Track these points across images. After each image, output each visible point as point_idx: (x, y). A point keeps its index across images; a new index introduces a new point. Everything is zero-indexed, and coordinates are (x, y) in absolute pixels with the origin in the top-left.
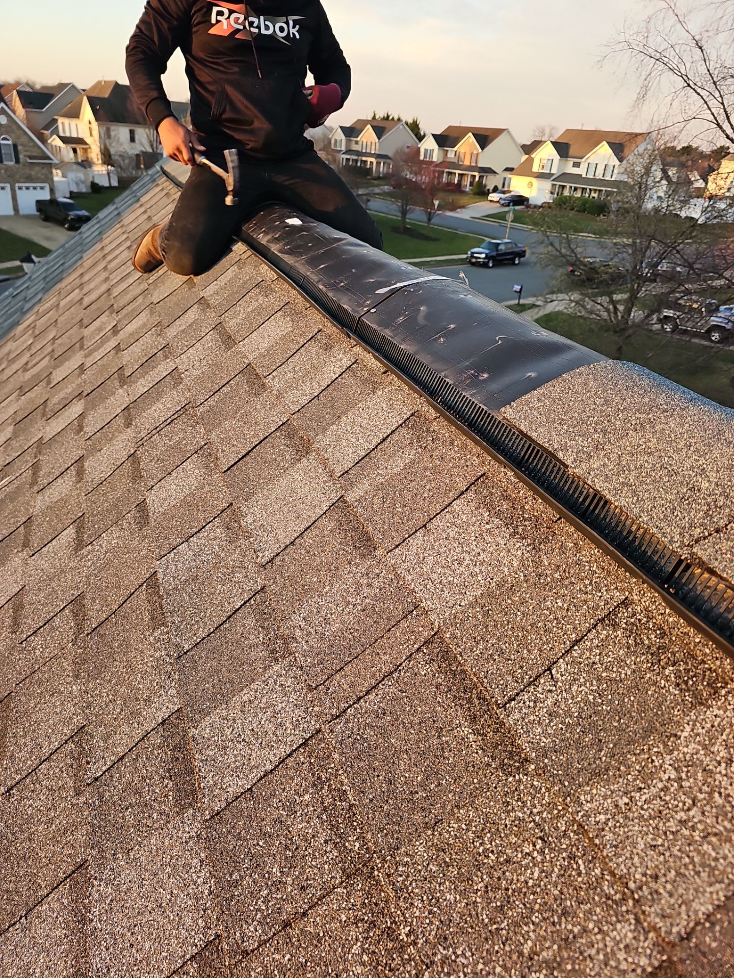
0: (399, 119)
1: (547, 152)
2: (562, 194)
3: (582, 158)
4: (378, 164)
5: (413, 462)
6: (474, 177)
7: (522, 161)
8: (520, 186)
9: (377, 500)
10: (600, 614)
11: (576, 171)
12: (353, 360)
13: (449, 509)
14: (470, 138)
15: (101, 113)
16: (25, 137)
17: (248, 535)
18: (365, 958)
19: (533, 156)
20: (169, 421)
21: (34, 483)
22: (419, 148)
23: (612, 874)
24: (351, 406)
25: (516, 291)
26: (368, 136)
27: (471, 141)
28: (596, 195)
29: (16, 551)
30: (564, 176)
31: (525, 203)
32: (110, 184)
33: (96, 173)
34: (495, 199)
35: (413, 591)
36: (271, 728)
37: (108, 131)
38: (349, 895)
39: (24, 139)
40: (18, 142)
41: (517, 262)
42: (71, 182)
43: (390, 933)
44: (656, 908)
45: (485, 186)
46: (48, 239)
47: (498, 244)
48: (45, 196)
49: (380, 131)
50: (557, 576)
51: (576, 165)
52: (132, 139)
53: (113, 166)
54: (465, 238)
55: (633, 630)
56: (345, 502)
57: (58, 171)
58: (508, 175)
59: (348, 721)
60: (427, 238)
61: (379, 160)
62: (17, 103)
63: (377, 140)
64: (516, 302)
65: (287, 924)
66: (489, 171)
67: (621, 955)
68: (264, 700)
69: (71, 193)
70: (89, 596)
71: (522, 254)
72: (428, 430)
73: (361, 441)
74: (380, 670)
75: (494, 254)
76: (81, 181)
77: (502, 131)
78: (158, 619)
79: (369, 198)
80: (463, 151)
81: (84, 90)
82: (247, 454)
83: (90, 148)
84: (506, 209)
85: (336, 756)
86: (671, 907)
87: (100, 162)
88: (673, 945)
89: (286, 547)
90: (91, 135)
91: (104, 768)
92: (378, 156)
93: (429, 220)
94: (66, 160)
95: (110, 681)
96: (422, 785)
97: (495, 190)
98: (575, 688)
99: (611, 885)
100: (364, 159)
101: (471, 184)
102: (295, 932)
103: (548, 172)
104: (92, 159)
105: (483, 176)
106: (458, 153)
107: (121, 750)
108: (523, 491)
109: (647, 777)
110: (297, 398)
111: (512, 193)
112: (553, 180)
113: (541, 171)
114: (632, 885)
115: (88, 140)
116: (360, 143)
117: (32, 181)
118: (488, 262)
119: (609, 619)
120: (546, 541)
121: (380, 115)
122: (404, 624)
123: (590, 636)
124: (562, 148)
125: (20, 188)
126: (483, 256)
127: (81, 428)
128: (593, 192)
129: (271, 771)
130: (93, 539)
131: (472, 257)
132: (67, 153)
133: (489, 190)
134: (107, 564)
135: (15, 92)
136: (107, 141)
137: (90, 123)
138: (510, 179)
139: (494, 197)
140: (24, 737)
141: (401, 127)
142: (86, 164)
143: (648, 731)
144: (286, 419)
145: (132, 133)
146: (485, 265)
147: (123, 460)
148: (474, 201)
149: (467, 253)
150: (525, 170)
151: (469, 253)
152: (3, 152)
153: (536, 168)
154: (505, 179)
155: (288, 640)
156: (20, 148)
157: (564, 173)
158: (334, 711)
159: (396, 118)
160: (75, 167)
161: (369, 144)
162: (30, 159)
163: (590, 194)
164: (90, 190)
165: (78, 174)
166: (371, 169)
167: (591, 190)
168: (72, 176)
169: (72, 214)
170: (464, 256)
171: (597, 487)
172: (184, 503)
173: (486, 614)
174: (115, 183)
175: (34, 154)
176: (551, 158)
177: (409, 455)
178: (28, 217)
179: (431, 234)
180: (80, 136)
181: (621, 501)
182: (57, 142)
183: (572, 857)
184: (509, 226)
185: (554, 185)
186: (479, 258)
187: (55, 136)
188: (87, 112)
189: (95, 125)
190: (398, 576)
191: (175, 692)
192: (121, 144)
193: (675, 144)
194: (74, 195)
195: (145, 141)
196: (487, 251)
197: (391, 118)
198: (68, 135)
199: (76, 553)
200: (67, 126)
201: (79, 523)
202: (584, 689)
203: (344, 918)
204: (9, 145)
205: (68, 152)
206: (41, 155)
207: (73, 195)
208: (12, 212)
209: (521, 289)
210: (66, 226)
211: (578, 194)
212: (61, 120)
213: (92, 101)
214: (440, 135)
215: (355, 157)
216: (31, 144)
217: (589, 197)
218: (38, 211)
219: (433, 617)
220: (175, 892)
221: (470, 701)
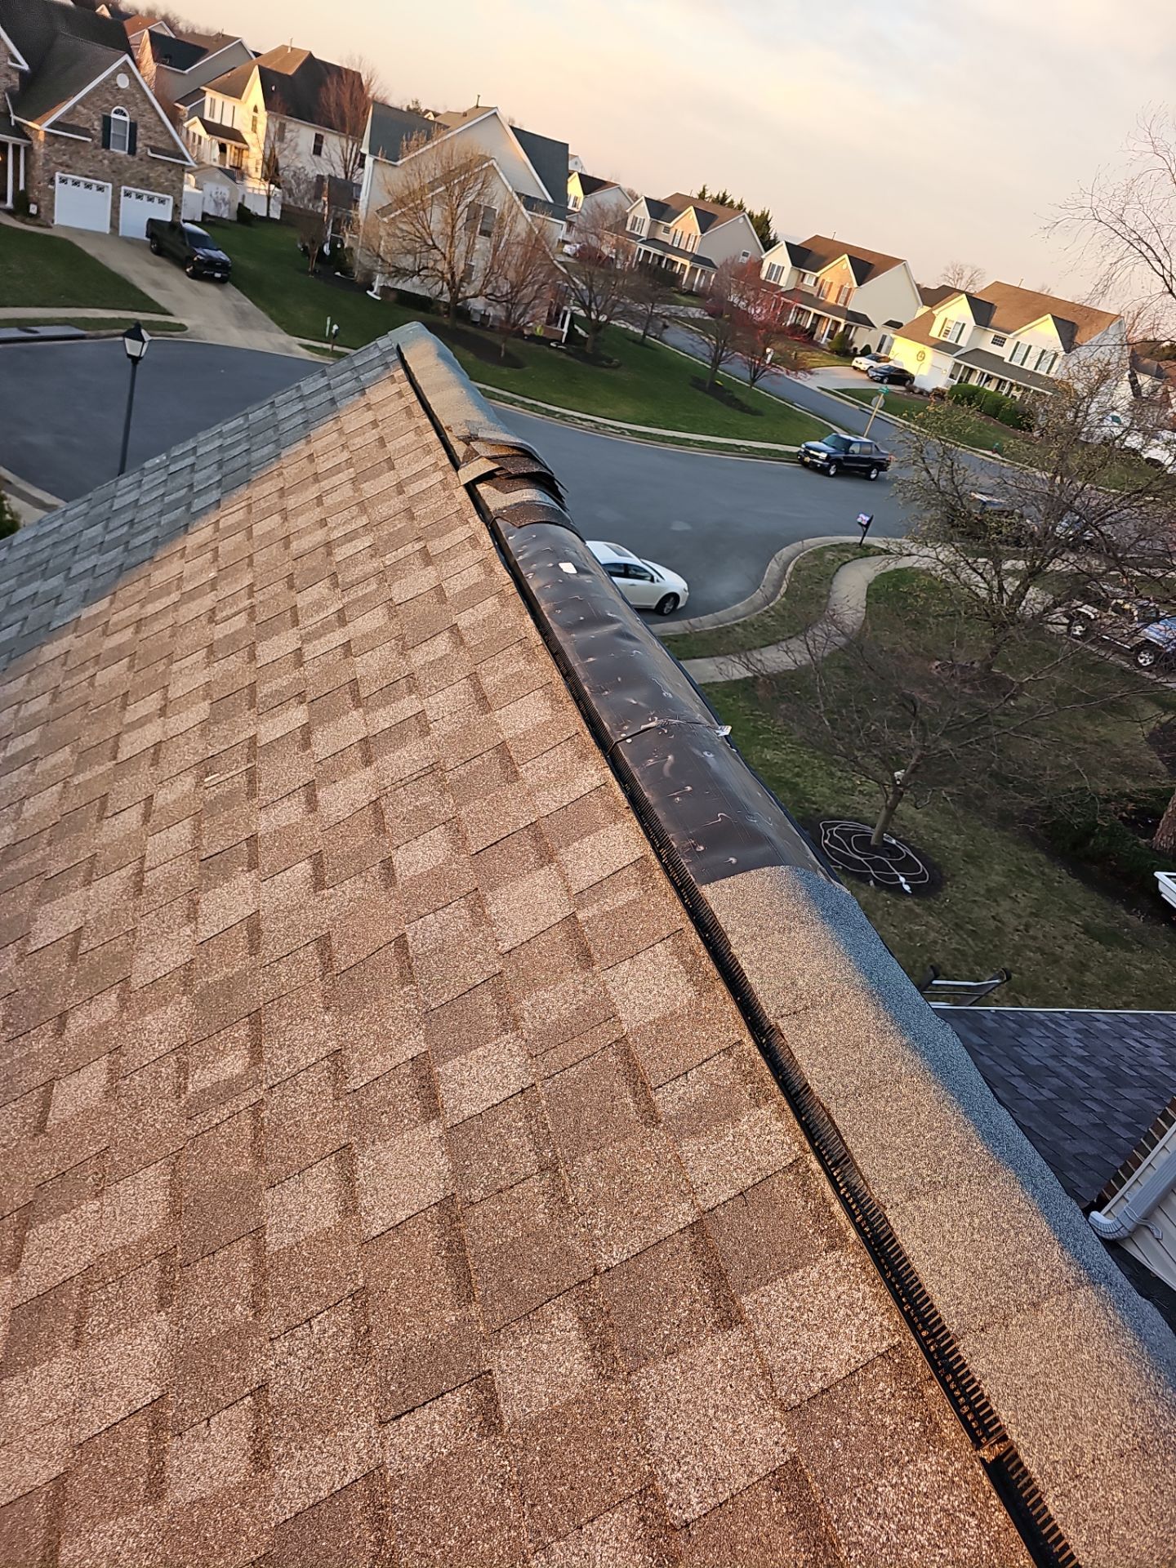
0: (740, 207)
1: (958, 311)
2: (967, 379)
3: (1009, 333)
4: (694, 270)
5: (634, 901)
6: (838, 324)
7: (917, 316)
8: (905, 354)
9: (602, 925)
10: (724, 1046)
11: (995, 350)
12: (603, 782)
13: (652, 949)
14: (844, 264)
15: (277, 99)
16: (153, 115)
17: (491, 924)
18: (546, 1211)
19: (935, 312)
20: (415, 776)
21: (252, 794)
22: (762, 261)
23: (687, 1181)
24: (595, 828)
25: (860, 523)
26: (686, 225)
27: (844, 267)
28: (1018, 394)
29: (240, 869)
30: (976, 354)
31: (908, 383)
32: (268, 214)
33: (250, 191)
34: (862, 367)
35: (614, 1004)
36: (498, 1077)
37: (282, 128)
38: (541, 1179)
39: (149, 119)
40: (140, 122)
41: (873, 476)
42: (208, 198)
43: (563, 1200)
44: (703, 1197)
45: (852, 343)
46: (157, 284)
47: (851, 443)
48: (165, 214)
49: (706, 220)
50: (707, 1016)
51: (999, 341)
52: (317, 151)
53: (278, 186)
54: (801, 419)
55: (740, 1060)
56: (575, 917)
57: (191, 176)
58: (890, 332)
59: (554, 1082)
60: (743, 408)
61: (697, 265)
62: (146, 54)
63: (699, 234)
64: (858, 539)
65: (500, 1191)
66: (863, 320)
67: (680, 1216)
68: (495, 1058)
69: (205, 215)
70: (335, 939)
71: (882, 466)
72: (651, 877)
73: (597, 867)
74: (582, 1053)
75: (841, 456)
76: (224, 200)
77: (898, 261)
78: (407, 976)
79: (668, 323)
80: (828, 280)
81: (257, 55)
82: (495, 843)
83: (248, 149)
84: (877, 386)
85: (544, 1102)
86: (709, 1197)
87: (259, 175)
88: (705, 1213)
89: (523, 943)
90: (254, 129)
91: (362, 1084)
92: (697, 259)
93: (754, 380)
94: (207, 160)
95: (362, 1019)
96: (596, 1127)
97: (866, 352)
98: (697, 1086)
99: (685, 1186)
100: (674, 258)
101: (831, 335)
102: (504, 1196)
103: (953, 342)
104: (247, 168)
105: (852, 327)
106: (820, 281)
107: (376, 1073)
108: (703, 951)
109: (719, 1137)
110: (548, 803)
111: (891, 363)
112: (956, 357)
113: (942, 338)
114: (694, 1186)
115: (248, 137)
116: (672, 231)
117: (148, 187)
118: (829, 467)
119: (727, 1051)
120: (708, 991)
121: (713, 192)
122: (604, 1025)
123: (715, 1058)
124: (982, 310)
125: (128, 194)
126: (823, 456)
127: (306, 744)
128: (1015, 388)
129: (497, 1105)
130: (335, 883)
131: (807, 453)
132: (210, 149)
133: (855, 349)
134: (352, 914)
135: (147, 32)
136: (277, 144)
137: (256, 110)
138: (892, 340)
139: (863, 363)
140: (280, 1048)
141: (741, 220)
142: (236, 173)
143: (727, 1116)
144: (534, 820)
145: (319, 139)
146: (823, 471)
147: (364, 804)
148: (828, 362)
149: (800, 446)
150: (918, 331)
151: (803, 446)
152: (112, 132)
153: (934, 332)
154: (884, 337)
155: (517, 1019)
156: (140, 131)
157: (977, 350)
158: (546, 1074)
159: (736, 204)
160: (219, 175)
161: (686, 236)
162: (152, 152)
163: (1010, 389)
164: (235, 218)
165: (222, 188)
166: (680, 277)
167: (1012, 385)
168: (210, 187)
169: (202, 253)
170: (795, 449)
171: (743, 967)
172: (430, 873)
173: (658, 1032)
174: (276, 214)
175: (160, 145)
176: (962, 322)
177: (633, 893)
178: (131, 242)
179: (750, 403)
180: (235, 127)
181: (753, 980)
182: (199, 130)
183: (670, 1172)
184: (874, 414)
185: (957, 365)
186: (817, 457)
187: (196, 119)
188: (254, 92)
189: (263, 115)
190: (606, 992)
191: (422, 1038)
192: (299, 155)
193: (1158, 336)
194: (208, 219)
195: (337, 158)
196: (831, 450)
197: (728, 201)
198: (217, 120)
199: (315, 892)
200: (220, 107)
201: (317, 861)
202: (701, 1089)
203: (536, 1191)
204: (126, 122)
205: (212, 147)
206: (172, 149)
207: (206, 220)
208: (107, 230)
209: (869, 522)
210: (188, 270)
211: (991, 387)
212: (210, 94)
213: (267, 77)
214: (798, 246)
215: (659, 253)
216: (159, 129)
217: (1007, 395)
218: (147, 236)
219: (624, 1025)
220: (423, 1168)
221: (635, 1083)
